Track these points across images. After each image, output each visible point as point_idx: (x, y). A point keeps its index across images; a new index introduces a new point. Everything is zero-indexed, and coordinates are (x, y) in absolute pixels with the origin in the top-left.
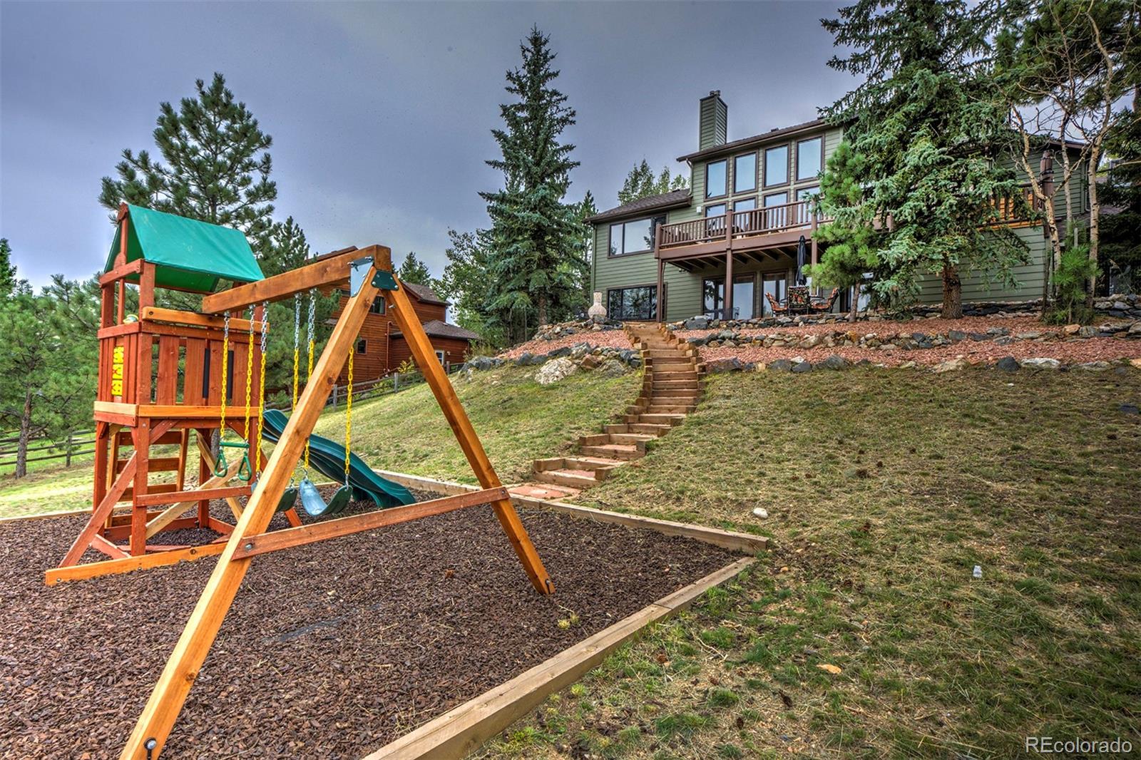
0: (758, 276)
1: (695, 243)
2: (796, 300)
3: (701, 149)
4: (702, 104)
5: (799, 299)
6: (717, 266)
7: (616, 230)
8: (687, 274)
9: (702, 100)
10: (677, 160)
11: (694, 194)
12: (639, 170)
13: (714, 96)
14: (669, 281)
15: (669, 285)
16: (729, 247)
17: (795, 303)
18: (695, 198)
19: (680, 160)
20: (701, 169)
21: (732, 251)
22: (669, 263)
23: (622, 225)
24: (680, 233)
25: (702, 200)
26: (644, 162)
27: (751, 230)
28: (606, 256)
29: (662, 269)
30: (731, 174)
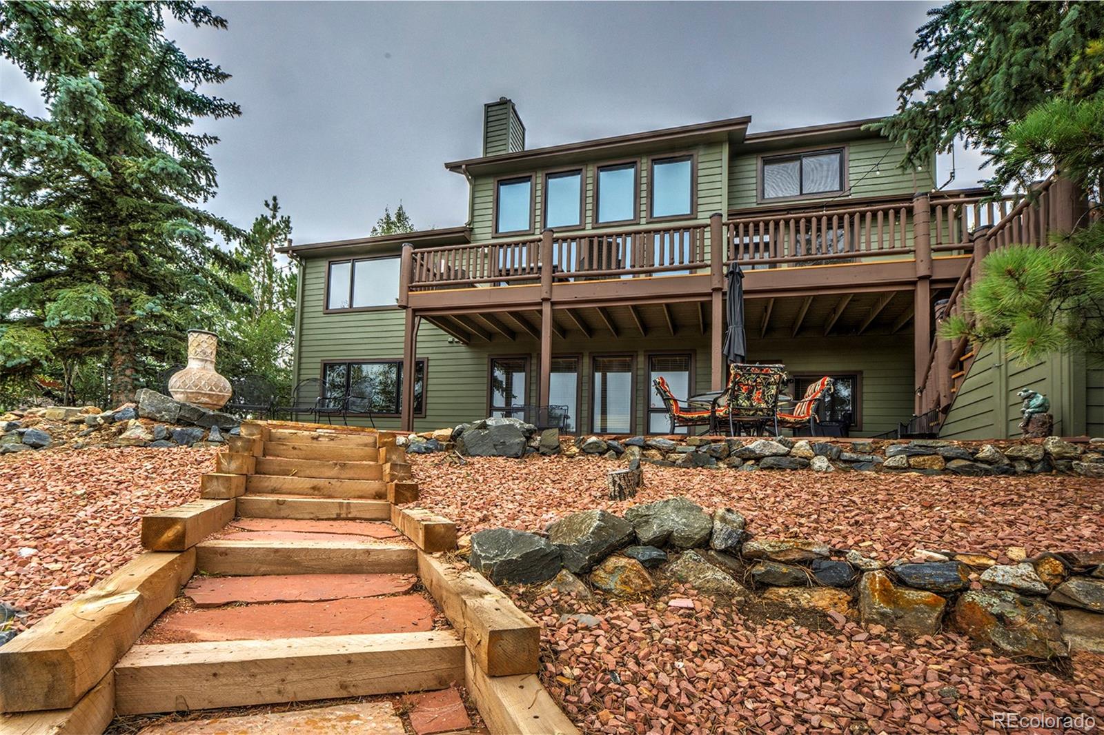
0: (586, 361)
1: (471, 285)
2: (749, 398)
3: (486, 152)
4: (487, 112)
5: (755, 395)
6: (514, 339)
7: (340, 272)
8: (463, 348)
9: (488, 106)
10: (448, 166)
11: (476, 225)
12: (394, 219)
13: (504, 103)
14: (430, 357)
15: (431, 363)
16: (547, 296)
17: (746, 404)
18: (476, 231)
19: (453, 167)
20: (489, 185)
21: (553, 304)
22: (425, 317)
23: (350, 264)
24: (449, 268)
25: (490, 236)
26: (400, 208)
27: (591, 268)
28: (321, 309)
29: (413, 329)
30: (539, 199)
